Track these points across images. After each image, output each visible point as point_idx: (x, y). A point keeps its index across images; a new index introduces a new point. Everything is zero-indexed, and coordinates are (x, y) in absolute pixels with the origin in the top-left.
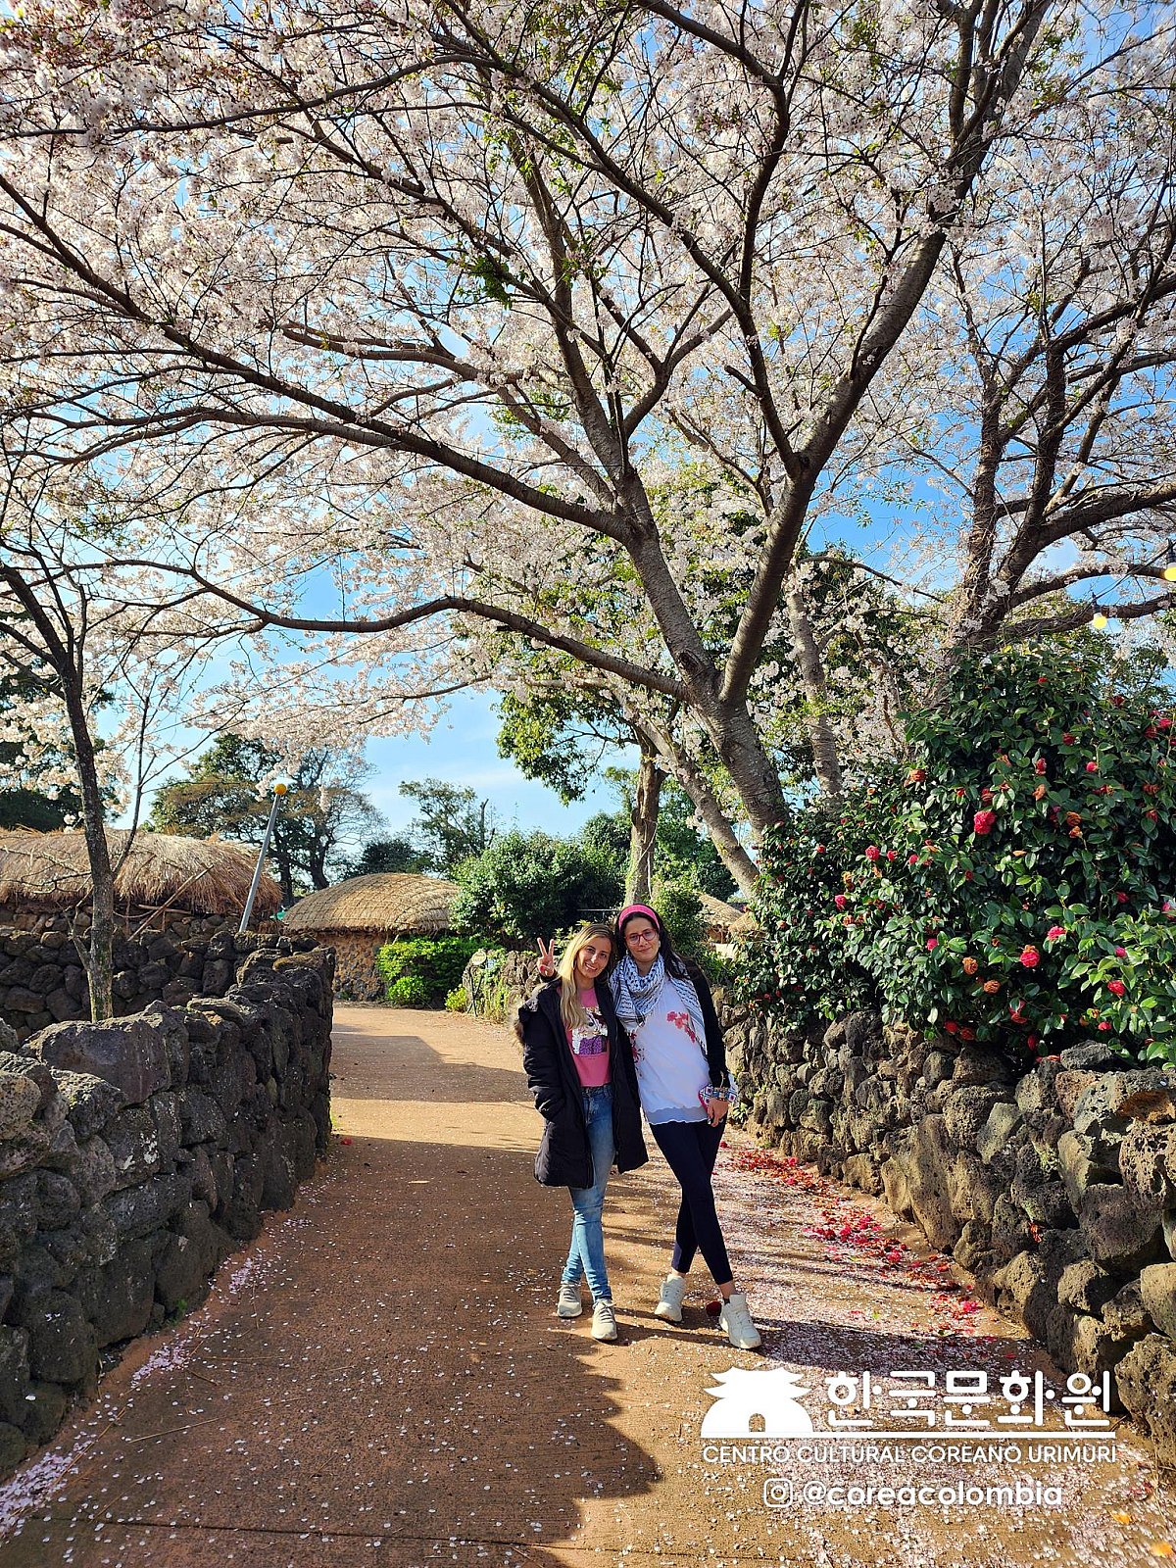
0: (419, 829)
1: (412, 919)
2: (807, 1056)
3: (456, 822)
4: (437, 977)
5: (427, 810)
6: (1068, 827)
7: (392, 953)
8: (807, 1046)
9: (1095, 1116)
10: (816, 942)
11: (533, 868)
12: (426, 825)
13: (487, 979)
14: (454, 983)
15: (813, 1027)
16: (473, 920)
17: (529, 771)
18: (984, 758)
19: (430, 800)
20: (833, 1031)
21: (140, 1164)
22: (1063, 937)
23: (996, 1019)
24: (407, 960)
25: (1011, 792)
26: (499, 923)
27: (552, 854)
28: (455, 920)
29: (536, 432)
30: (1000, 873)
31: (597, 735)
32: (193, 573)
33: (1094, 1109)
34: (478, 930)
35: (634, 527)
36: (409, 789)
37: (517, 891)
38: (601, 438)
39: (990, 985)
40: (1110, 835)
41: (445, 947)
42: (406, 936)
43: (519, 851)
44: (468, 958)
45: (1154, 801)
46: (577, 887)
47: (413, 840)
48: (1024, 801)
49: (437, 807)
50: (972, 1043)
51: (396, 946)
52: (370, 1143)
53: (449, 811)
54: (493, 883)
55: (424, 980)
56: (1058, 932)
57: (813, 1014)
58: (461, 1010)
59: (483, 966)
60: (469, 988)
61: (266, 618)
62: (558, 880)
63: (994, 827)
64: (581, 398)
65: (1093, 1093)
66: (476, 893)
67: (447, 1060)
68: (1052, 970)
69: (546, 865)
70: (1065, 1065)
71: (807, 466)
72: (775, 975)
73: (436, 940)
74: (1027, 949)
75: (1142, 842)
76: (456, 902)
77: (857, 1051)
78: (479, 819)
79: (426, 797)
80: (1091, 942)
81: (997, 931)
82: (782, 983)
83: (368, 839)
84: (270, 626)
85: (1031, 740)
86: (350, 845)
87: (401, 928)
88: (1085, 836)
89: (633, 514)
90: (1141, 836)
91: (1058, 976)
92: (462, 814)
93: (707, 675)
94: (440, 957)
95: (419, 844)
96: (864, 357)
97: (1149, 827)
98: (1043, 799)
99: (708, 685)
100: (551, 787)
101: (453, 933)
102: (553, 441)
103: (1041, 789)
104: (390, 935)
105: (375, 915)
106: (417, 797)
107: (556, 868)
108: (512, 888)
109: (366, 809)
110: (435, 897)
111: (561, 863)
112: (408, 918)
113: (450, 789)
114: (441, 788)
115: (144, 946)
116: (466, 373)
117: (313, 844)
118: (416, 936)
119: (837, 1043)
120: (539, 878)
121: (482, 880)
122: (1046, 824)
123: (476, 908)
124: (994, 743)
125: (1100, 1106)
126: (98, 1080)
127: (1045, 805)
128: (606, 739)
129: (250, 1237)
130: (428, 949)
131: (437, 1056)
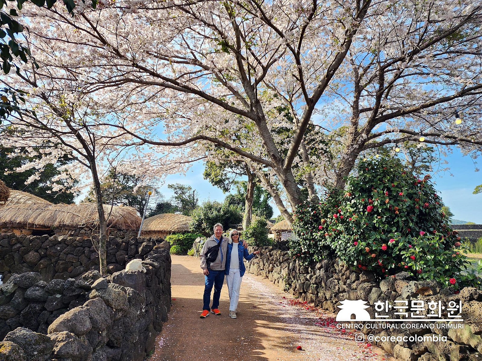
0: (174, 199)
1: (176, 228)
2: (310, 272)
3: (186, 197)
4: (184, 245)
5: (176, 193)
6: (395, 211)
7: (170, 238)
8: (310, 269)
9: (409, 293)
10: (314, 239)
11: (215, 213)
12: (176, 198)
13: (200, 246)
14: (190, 247)
15: (312, 264)
16: (196, 228)
17: (214, 183)
18: (369, 190)
19: (177, 190)
20: (318, 265)
21: (141, 312)
22: (394, 242)
23: (375, 264)
24: (175, 240)
25: (379, 201)
26: (204, 229)
27: (220, 208)
28: (190, 228)
29: (226, 86)
30: (375, 223)
31: (234, 172)
32: (123, 128)
33: (408, 292)
34: (198, 231)
35: (258, 117)
36: (171, 186)
37: (210, 220)
38: (249, 90)
39: (373, 255)
40: (406, 213)
41: (186, 236)
42: (174, 233)
43: (210, 207)
44: (194, 240)
45: (418, 203)
46: (228, 218)
47: (172, 202)
48: (383, 203)
49: (180, 192)
50: (366, 271)
51: (171, 236)
52: (181, 299)
53: (183, 193)
54: (203, 217)
55: (180, 246)
56: (393, 241)
57: (312, 260)
58: (192, 255)
59: (200, 242)
60: (195, 249)
61: (145, 141)
62: (222, 216)
63: (373, 210)
64: (243, 78)
65: (407, 287)
66: (197, 220)
67: (193, 272)
68: (390, 251)
69: (219, 211)
70: (397, 278)
71: (313, 102)
72: (301, 248)
73: (183, 234)
74: (383, 245)
75: (414, 215)
76: (191, 223)
77: (326, 271)
78: (193, 196)
79: (176, 189)
80: (402, 244)
81: (375, 240)
82: (303, 251)
83: (158, 202)
84: (146, 143)
85: (383, 185)
86: (152, 204)
87: (173, 230)
88: (400, 213)
89: (258, 113)
90: (414, 213)
91: (392, 253)
92: (187, 194)
93: (280, 161)
94: (185, 239)
95: (174, 203)
96: (330, 71)
97: (417, 211)
98: (388, 203)
99: (280, 163)
100: (220, 188)
101: (190, 232)
102: (231, 88)
103: (387, 200)
104: (169, 233)
105: (164, 226)
106: (173, 189)
107: (222, 213)
108: (209, 219)
109: (157, 192)
110: (183, 221)
111: (223, 211)
112: (175, 227)
113: (184, 186)
114: (181, 186)
115: (109, 241)
116: (206, 68)
117: (140, 203)
118: (178, 233)
119: (319, 269)
120: (217, 215)
121: (199, 216)
122: (388, 210)
123: (197, 225)
124: (372, 186)
125: (410, 291)
126: (132, 289)
127: (389, 205)
128: (237, 173)
129: (160, 331)
130: (181, 237)
131: (189, 271)
